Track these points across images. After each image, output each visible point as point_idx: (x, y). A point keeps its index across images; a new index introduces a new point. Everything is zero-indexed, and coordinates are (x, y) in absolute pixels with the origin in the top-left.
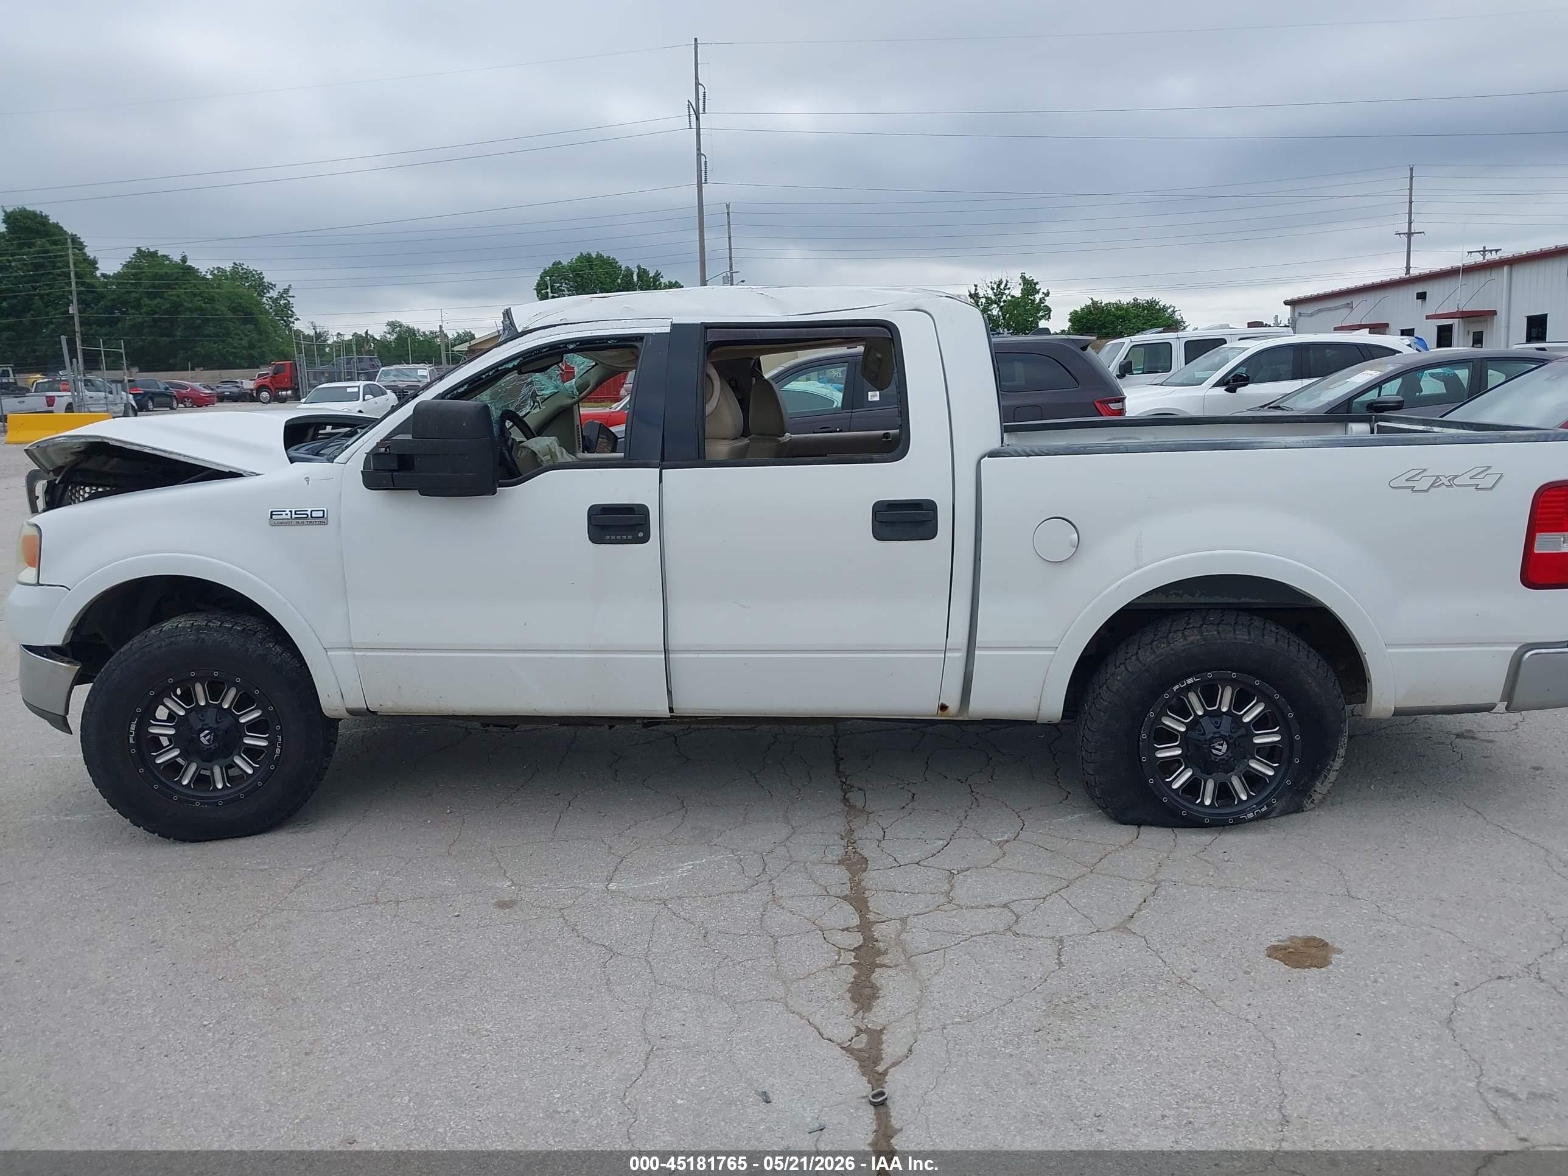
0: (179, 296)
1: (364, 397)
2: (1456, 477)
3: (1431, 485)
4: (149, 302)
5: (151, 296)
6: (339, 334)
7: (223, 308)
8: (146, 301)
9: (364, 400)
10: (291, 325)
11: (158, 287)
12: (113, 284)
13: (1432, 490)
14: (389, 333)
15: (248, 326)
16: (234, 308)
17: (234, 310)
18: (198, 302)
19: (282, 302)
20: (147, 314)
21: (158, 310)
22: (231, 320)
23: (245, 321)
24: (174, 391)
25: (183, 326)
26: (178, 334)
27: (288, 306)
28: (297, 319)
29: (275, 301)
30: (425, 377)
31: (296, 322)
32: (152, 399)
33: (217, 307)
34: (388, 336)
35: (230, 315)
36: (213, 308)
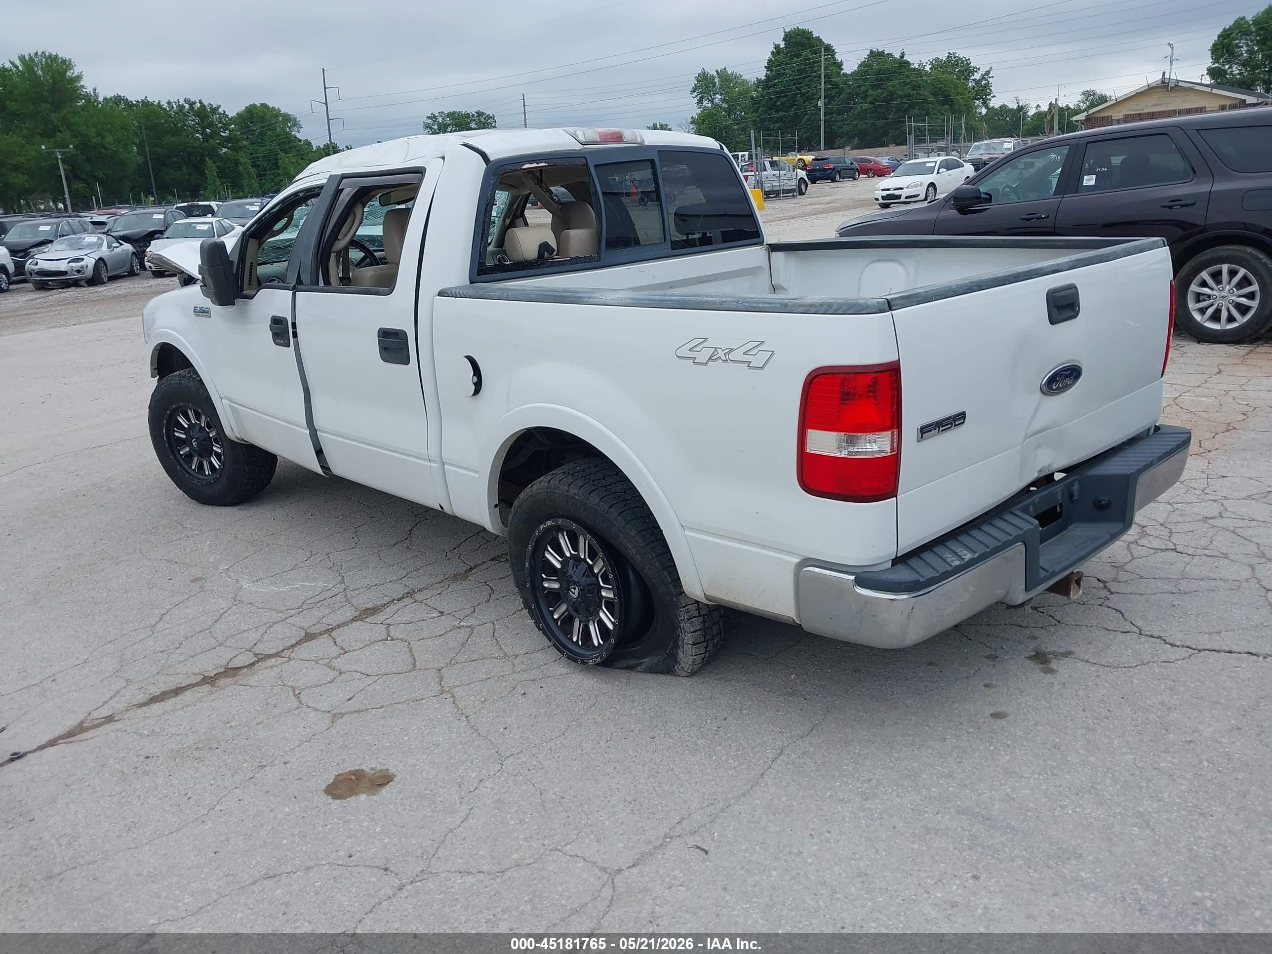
0: (893, 87)
1: (938, 170)
2: (732, 350)
3: (710, 358)
4: (873, 93)
5: (875, 87)
6: (1038, 106)
7: (926, 93)
8: (871, 92)
9: (938, 173)
10: (988, 102)
11: (881, 80)
12: (850, 80)
13: (710, 363)
14: (1083, 102)
15: (945, 106)
16: (935, 92)
17: (935, 94)
18: (908, 90)
19: (984, 82)
20: (871, 103)
21: (878, 98)
22: (931, 102)
23: (944, 103)
24: (856, 165)
25: (894, 110)
26: (891, 117)
27: (987, 86)
28: (994, 96)
29: (978, 82)
30: (1009, 149)
31: (992, 99)
32: (839, 172)
33: (921, 92)
34: (1082, 104)
35: (931, 98)
36: (918, 94)
